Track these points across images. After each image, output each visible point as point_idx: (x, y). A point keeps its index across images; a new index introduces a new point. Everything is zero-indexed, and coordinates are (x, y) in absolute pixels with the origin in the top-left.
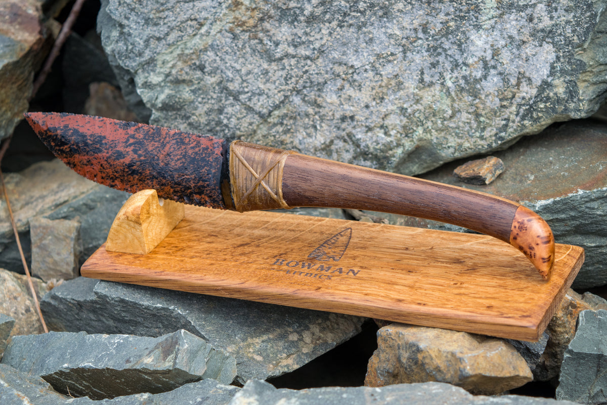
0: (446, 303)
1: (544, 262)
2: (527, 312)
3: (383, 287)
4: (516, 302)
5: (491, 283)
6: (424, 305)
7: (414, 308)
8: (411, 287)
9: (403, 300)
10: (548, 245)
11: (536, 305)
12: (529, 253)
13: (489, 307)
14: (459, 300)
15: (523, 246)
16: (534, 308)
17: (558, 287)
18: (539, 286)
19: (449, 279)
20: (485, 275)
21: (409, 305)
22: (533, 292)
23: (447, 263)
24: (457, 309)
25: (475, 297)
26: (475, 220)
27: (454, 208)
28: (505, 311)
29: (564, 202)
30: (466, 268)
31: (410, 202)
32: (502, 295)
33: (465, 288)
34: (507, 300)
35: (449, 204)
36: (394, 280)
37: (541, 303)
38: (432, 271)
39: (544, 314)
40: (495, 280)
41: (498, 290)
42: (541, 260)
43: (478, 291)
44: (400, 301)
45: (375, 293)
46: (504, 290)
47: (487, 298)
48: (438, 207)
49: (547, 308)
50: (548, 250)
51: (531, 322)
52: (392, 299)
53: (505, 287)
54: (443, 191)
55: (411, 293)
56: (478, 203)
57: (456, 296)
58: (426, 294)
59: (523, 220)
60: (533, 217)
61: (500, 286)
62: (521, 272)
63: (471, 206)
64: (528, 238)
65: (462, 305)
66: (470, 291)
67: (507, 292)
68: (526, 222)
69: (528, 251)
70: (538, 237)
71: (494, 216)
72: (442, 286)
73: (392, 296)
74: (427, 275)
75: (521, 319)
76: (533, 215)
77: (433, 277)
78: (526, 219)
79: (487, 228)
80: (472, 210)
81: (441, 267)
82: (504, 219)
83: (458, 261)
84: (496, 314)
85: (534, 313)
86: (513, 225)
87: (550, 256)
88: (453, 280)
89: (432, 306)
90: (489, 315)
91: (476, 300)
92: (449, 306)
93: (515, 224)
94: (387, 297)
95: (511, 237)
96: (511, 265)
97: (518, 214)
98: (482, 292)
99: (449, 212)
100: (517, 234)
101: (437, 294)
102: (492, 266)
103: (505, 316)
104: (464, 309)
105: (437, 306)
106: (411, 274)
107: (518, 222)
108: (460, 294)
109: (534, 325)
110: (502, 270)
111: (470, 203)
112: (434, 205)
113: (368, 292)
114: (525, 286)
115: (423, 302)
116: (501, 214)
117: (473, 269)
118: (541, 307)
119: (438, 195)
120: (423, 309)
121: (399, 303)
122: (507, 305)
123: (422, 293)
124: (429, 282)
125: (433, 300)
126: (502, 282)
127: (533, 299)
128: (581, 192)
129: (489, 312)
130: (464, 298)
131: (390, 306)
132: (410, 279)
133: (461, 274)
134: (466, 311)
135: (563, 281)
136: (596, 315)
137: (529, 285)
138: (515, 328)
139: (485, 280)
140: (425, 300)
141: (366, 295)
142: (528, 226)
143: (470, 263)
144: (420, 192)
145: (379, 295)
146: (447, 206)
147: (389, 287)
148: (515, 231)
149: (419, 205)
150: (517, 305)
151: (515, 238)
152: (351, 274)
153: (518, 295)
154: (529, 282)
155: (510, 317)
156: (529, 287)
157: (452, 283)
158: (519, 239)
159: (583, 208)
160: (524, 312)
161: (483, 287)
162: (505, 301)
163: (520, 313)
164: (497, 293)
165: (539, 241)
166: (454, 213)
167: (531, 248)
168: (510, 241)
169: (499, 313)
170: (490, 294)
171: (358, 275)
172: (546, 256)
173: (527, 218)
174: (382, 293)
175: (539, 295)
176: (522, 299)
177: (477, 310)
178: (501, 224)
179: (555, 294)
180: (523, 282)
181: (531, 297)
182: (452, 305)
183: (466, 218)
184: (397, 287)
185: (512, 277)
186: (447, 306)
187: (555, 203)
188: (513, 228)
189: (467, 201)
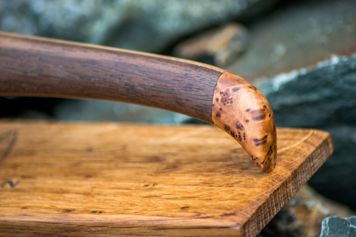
0: (129, 208)
1: (257, 145)
2: (232, 209)
3: (49, 197)
4: (220, 199)
5: (193, 181)
6: (100, 212)
7: (87, 218)
8: (87, 194)
9: (74, 210)
10: (261, 121)
11: (245, 201)
12: (237, 134)
13: (184, 208)
14: (147, 203)
15: (229, 124)
16: (242, 204)
17: (281, 180)
18: (255, 179)
19: (139, 181)
20: (189, 172)
21: (79, 215)
22: (245, 186)
23: (140, 162)
24: (143, 214)
25: (168, 199)
26: (166, 95)
27: (138, 81)
28: (204, 210)
29: (313, 76)
30: (164, 166)
31: (81, 77)
32: (205, 193)
33: (158, 189)
34: (209, 198)
35: (131, 75)
36: (64, 188)
37: (253, 199)
38: (118, 173)
39: (254, 211)
40: (200, 177)
41: (200, 188)
42: (253, 143)
43: (175, 192)
44: (68, 211)
45: (37, 205)
46: (208, 188)
47: (184, 198)
48: (117, 81)
49: (260, 204)
50: (261, 128)
51: (234, 221)
52: (58, 210)
53: (210, 184)
54: (124, 59)
55: (85, 201)
56: (169, 72)
57: (144, 199)
58: (106, 200)
59: (228, 90)
60: (241, 86)
61: (205, 183)
62: (235, 165)
63: (159, 76)
64: (234, 113)
65: (149, 209)
66: (164, 192)
67: (211, 189)
68: (231, 91)
69: (236, 131)
70: (248, 110)
71: (189, 87)
72: (128, 189)
73: (59, 207)
74: (110, 179)
75: (221, 219)
76: (241, 83)
77: (119, 180)
78: (231, 88)
79: (181, 104)
80: (162, 81)
81: (132, 168)
82: (202, 90)
83: (155, 159)
84: (191, 214)
85: (241, 210)
86: (214, 98)
87: (266, 137)
88: (145, 181)
89: (111, 213)
90: (182, 217)
91: (169, 201)
92: (133, 211)
93: (217, 95)
94: (52, 208)
95: (214, 114)
96: (225, 159)
97: (222, 82)
98: (179, 192)
99: (133, 87)
100: (221, 109)
101: (119, 199)
102: (199, 162)
103: (202, 216)
104: (151, 212)
105: (117, 213)
106: (90, 179)
107: (221, 93)
108: (150, 197)
109: (238, 224)
110: (211, 166)
111: (159, 72)
112: (112, 79)
113: (28, 204)
114: (236, 181)
115: (99, 210)
116: (198, 84)
117: (175, 167)
118: (253, 204)
119: (117, 64)
120: (98, 218)
121: (66, 214)
122: (208, 203)
123: (99, 200)
124: (112, 186)
125: (113, 206)
126: (207, 179)
127: (243, 195)
128: (335, 60)
129: (183, 214)
130: (153, 201)
131: (55, 219)
132: (87, 185)
133: (157, 173)
134: (153, 215)
135: (289, 173)
136: (347, 223)
137: (243, 179)
138: (214, 231)
139: (187, 178)
140: (102, 207)
141: (24, 208)
142: (234, 97)
143: (171, 160)
144: (92, 62)
145: (41, 207)
146: (129, 79)
147: (56, 196)
148: (218, 106)
149: (93, 80)
150: (221, 202)
151: (218, 115)
152: (8, 186)
153: (225, 191)
154: (243, 176)
155: (208, 217)
156: (241, 182)
157: (142, 185)
158: (223, 116)
159: (340, 83)
160: (228, 210)
161: (181, 187)
162: (207, 200)
163: (222, 212)
164: (198, 192)
165: (249, 117)
166: (139, 88)
167: (240, 127)
168: (213, 120)
169: (195, 214)
170: (189, 193)
171: (18, 187)
172: (259, 136)
173: (233, 87)
174: (47, 203)
175: (252, 190)
176: (230, 196)
177: (168, 213)
178: (200, 97)
179: (275, 188)
180: (235, 176)
181: (241, 192)
182: (135, 209)
183: (155, 93)
184: (67, 196)
185: (223, 172)
186: (130, 211)
187: (300, 78)
188: (214, 101)
189: (155, 69)
